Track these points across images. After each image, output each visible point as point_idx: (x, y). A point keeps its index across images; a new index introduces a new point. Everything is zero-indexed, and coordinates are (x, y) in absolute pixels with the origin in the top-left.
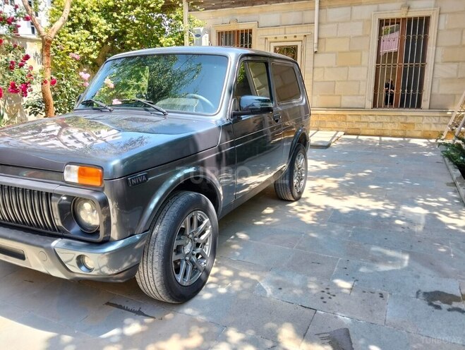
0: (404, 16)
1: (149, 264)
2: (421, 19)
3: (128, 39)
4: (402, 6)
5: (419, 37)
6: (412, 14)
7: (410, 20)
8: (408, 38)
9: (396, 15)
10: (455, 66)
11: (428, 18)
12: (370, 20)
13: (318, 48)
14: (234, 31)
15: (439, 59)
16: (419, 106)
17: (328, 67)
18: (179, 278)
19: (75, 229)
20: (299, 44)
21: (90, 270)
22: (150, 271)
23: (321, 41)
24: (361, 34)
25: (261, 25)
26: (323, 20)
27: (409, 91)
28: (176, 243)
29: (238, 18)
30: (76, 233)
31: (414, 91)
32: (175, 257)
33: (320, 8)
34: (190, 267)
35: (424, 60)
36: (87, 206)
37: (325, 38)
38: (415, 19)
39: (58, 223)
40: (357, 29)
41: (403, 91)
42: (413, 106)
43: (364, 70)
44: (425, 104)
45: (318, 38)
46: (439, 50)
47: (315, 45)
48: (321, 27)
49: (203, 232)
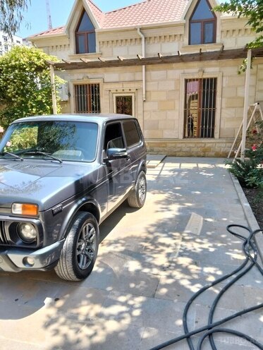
0: (201, 77)
1: (64, 259)
2: (212, 79)
3: (9, 93)
4: (199, 71)
5: (211, 91)
6: (205, 76)
7: (204, 80)
8: (204, 92)
9: (196, 77)
10: (234, 110)
11: (216, 79)
12: (179, 80)
13: (146, 98)
14: (86, 85)
15: (224, 106)
16: (213, 137)
17: (154, 111)
18: (80, 265)
19: (19, 242)
20: (133, 95)
21: (32, 265)
22: (64, 262)
23: (148, 93)
24: (173, 89)
25: (105, 81)
26: (148, 79)
27: (206, 127)
28: (78, 244)
29: (89, 75)
30: (20, 244)
31: (209, 127)
32: (78, 253)
33: (146, 71)
34: (85, 258)
35: (214, 106)
36: (28, 227)
37: (150, 91)
38: (208, 79)
39: (8, 238)
40: (171, 86)
41: (202, 127)
42: (209, 137)
43: (177, 113)
44: (217, 135)
45: (146, 91)
46: (224, 99)
47: (144, 96)
48: (148, 83)
49: (92, 235)
